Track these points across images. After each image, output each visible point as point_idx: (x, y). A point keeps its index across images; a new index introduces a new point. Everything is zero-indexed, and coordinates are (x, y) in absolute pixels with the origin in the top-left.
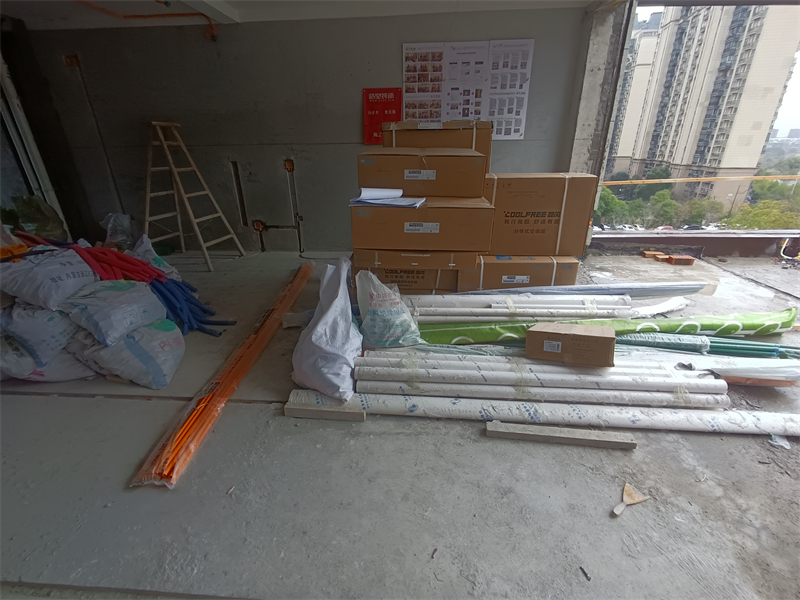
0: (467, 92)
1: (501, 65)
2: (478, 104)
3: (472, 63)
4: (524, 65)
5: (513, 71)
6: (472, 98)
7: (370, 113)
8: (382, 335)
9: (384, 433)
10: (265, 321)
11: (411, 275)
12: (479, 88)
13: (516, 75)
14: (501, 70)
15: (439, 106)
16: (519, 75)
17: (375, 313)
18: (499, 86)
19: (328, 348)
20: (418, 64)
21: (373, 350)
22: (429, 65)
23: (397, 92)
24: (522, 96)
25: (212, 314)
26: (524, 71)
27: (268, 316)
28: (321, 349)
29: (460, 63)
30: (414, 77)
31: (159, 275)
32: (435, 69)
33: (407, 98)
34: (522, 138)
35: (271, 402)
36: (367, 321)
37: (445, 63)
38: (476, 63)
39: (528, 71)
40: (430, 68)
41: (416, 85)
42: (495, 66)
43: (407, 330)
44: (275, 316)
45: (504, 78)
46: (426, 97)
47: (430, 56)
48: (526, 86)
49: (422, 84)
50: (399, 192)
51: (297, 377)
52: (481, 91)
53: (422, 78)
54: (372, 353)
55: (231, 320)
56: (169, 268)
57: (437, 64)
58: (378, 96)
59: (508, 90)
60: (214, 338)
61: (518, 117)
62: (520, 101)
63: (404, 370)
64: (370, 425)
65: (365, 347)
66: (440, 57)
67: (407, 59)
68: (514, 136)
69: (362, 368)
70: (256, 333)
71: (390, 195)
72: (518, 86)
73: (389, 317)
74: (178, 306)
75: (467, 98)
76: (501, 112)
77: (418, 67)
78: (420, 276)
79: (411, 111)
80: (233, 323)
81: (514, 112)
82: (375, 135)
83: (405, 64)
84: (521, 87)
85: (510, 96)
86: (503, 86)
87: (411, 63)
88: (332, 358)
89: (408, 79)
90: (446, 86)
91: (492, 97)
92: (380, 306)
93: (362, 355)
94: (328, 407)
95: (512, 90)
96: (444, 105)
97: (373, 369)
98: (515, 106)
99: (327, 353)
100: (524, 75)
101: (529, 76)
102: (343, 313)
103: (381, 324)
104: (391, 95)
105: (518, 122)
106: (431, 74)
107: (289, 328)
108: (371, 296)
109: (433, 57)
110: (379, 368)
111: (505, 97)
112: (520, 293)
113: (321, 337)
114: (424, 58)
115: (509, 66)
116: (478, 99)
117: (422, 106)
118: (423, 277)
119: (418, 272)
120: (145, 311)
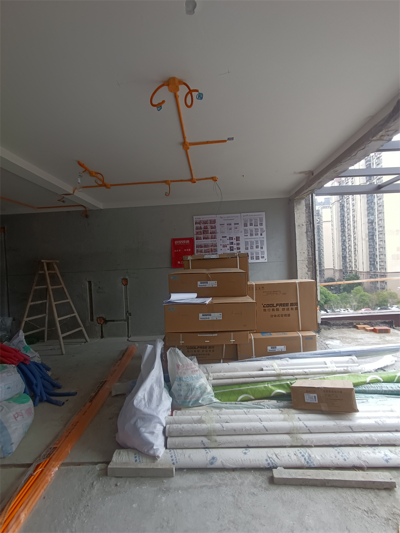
0: (231, 238)
1: (248, 224)
2: (238, 244)
3: (233, 224)
4: (261, 224)
5: (256, 227)
6: (235, 241)
7: (175, 251)
8: (186, 397)
9: (190, 487)
10: (99, 391)
11: (205, 350)
12: (238, 236)
13: (258, 229)
14: (249, 227)
15: (216, 246)
16: (259, 229)
17: (180, 379)
18: (249, 235)
19: (146, 410)
20: (202, 226)
21: (180, 409)
22: (209, 225)
23: (192, 240)
24: (263, 239)
25: (59, 387)
26: (261, 227)
27: (102, 386)
28: (140, 411)
29: (226, 224)
30: (201, 232)
31: (25, 359)
32: (212, 228)
33: (196, 242)
34: (266, 261)
35: (96, 463)
36: (175, 386)
37: (217, 225)
38: (235, 224)
39: (264, 227)
40: (209, 227)
41: (202, 236)
42: (246, 225)
43: (204, 392)
44: (107, 386)
45: (251, 231)
46: (209, 242)
47: (209, 222)
48: (264, 234)
49: (206, 235)
50: (195, 295)
51: (121, 437)
52: (239, 237)
53: (205, 232)
54: (179, 412)
55: (73, 391)
56: (33, 354)
57: (213, 225)
58: (180, 242)
59: (254, 236)
60: (58, 407)
61: (262, 250)
62: (262, 242)
63: (204, 426)
64: (178, 480)
65: (174, 407)
66: (214, 222)
67: (196, 223)
68: (261, 260)
69: (171, 426)
70: (91, 401)
71: (189, 297)
72: (259, 234)
73: (191, 382)
74: (35, 382)
75: (232, 241)
76: (252, 248)
77: (203, 227)
78: (211, 349)
79: (200, 249)
80: (74, 394)
81: (260, 247)
82: (179, 263)
83: (195, 226)
84: (261, 235)
85: (256, 239)
86: (251, 235)
87: (199, 225)
88: (149, 419)
89: (197, 233)
90: (219, 236)
91: (246, 240)
92: (185, 373)
93: (172, 415)
94: (144, 464)
95: (257, 236)
96: (218, 245)
97: (180, 426)
98: (259, 245)
99: (144, 414)
100: (262, 229)
101: (265, 229)
102: (158, 381)
103: (185, 388)
104: (188, 241)
105: (263, 253)
106: (210, 230)
107: (117, 396)
108: (178, 366)
109: (211, 222)
110: (185, 425)
111: (253, 240)
112: (281, 358)
113: (141, 401)
114: (205, 222)
115: (253, 225)
116: (238, 242)
117: (205, 246)
118: (213, 351)
119: (210, 347)
120: (9, 388)
